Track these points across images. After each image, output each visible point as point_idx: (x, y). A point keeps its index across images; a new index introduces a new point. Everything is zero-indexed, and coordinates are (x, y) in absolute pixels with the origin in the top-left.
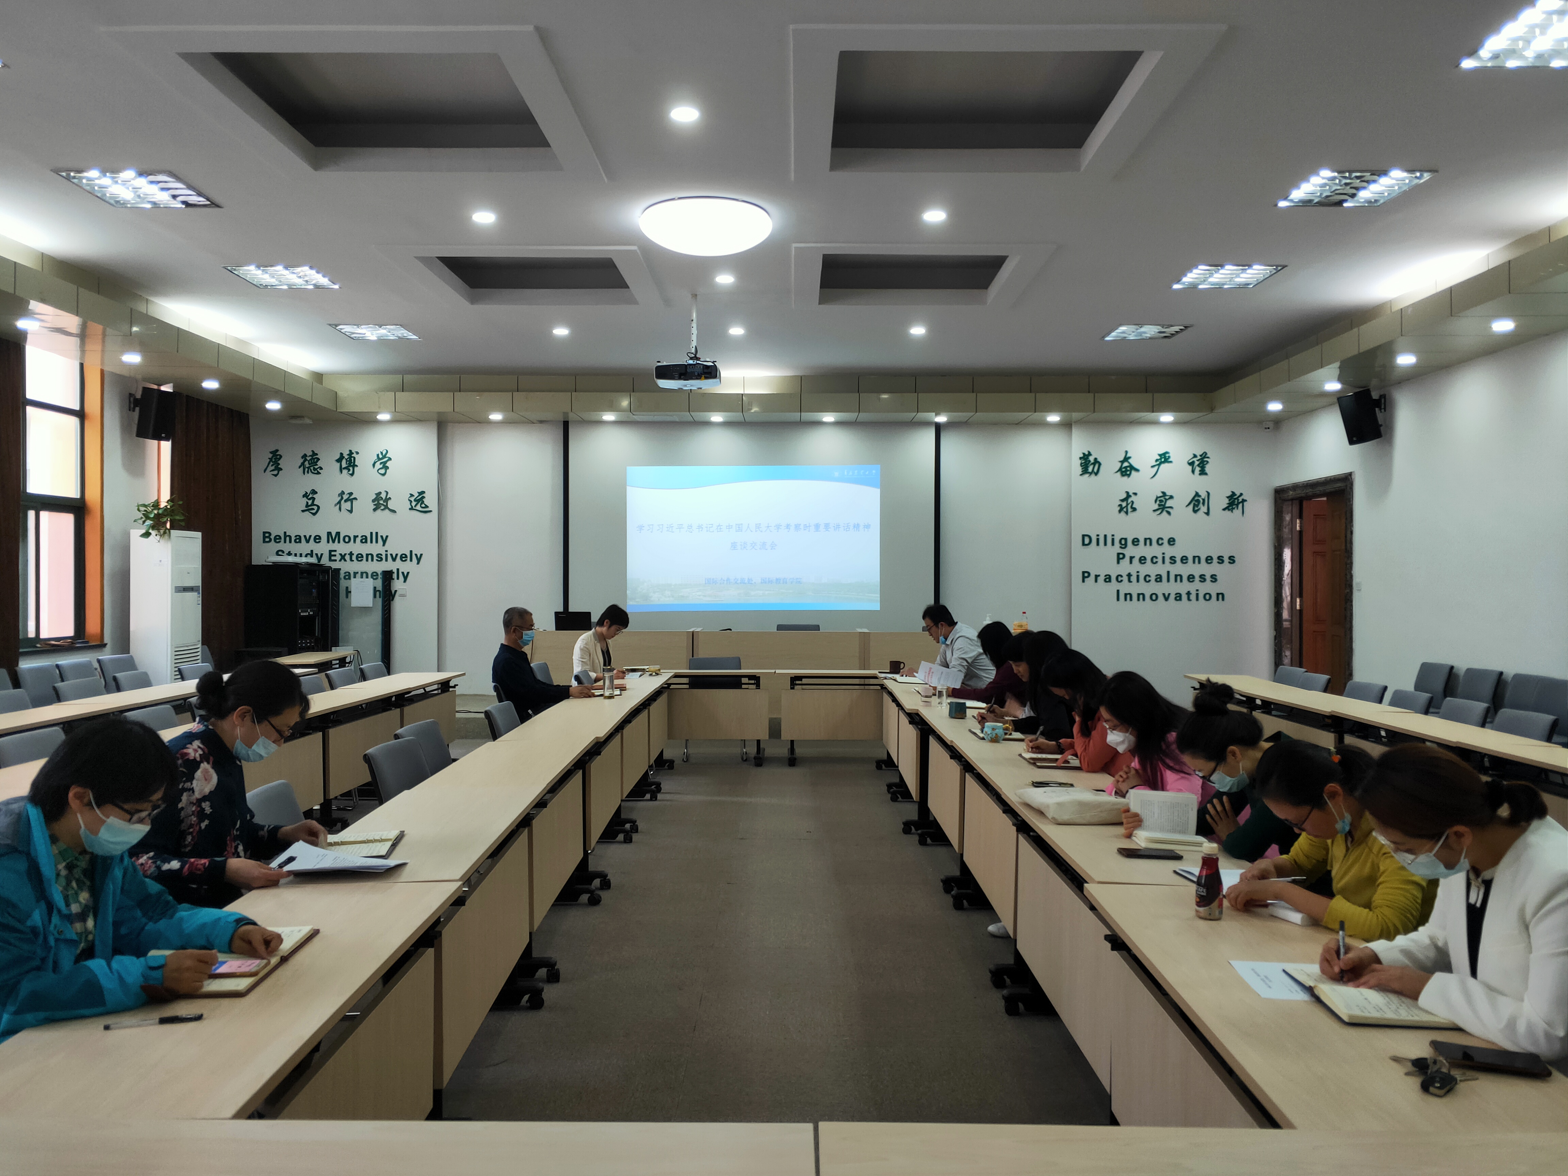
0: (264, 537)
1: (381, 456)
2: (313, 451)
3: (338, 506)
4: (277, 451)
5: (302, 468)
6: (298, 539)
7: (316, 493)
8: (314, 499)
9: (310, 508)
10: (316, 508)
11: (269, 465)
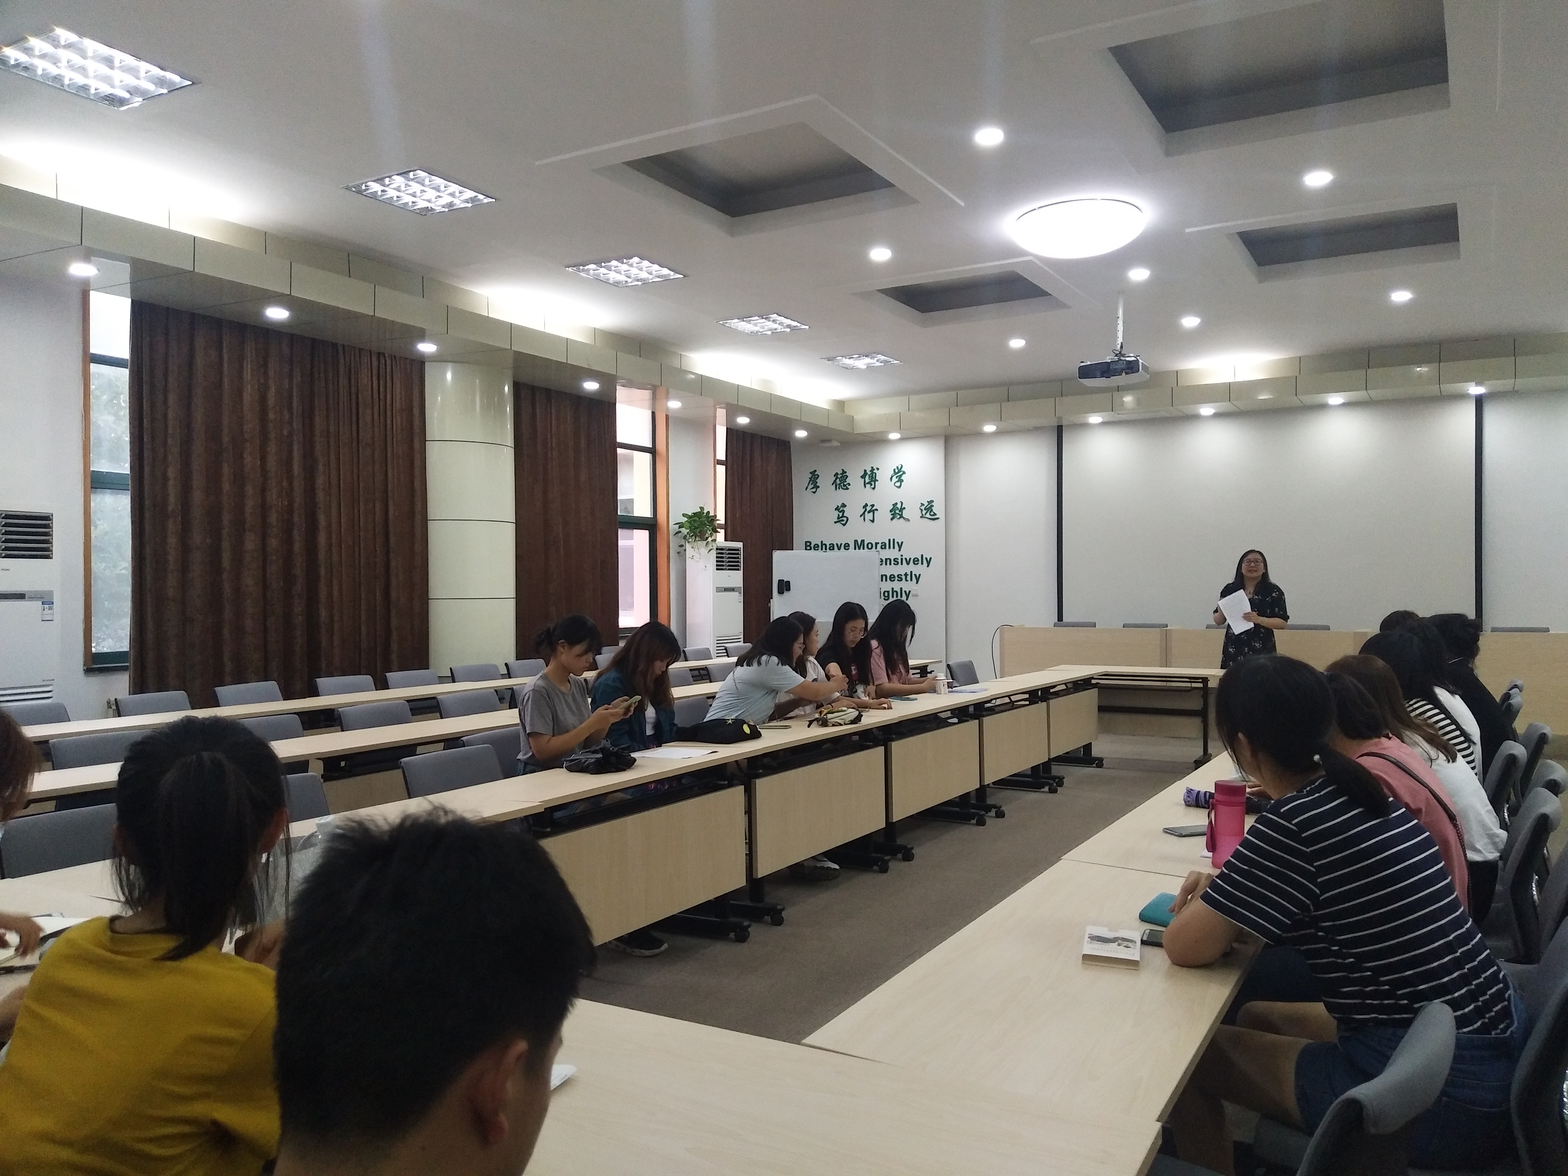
0: (806, 546)
1: (897, 471)
2: (843, 470)
3: (863, 516)
4: (815, 471)
5: (834, 485)
6: (832, 547)
7: (846, 506)
8: (844, 511)
9: (841, 519)
10: (845, 519)
11: (809, 483)
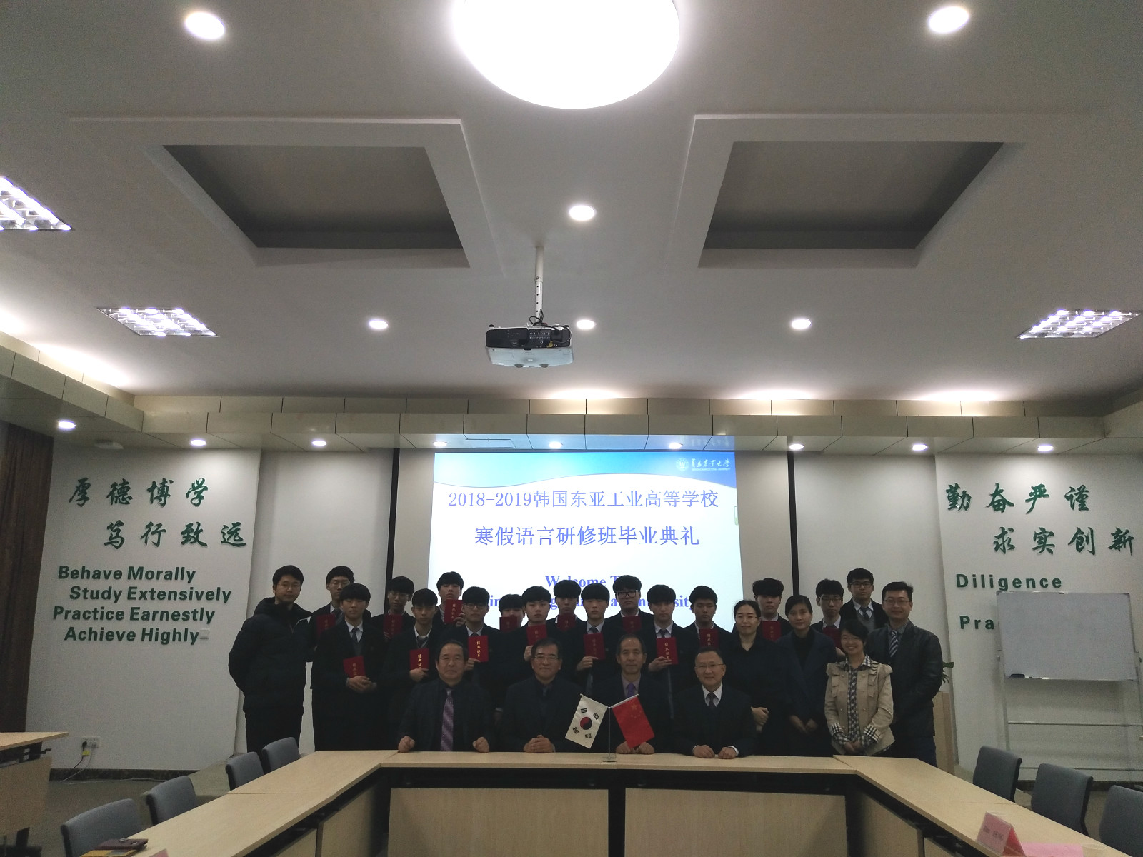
0: (61, 572)
1: (196, 485)
2: (123, 480)
3: (145, 538)
4: (86, 479)
5: (110, 497)
6: (97, 575)
7: (122, 524)
8: (119, 531)
9: (114, 540)
10: (120, 540)
11: (75, 494)
